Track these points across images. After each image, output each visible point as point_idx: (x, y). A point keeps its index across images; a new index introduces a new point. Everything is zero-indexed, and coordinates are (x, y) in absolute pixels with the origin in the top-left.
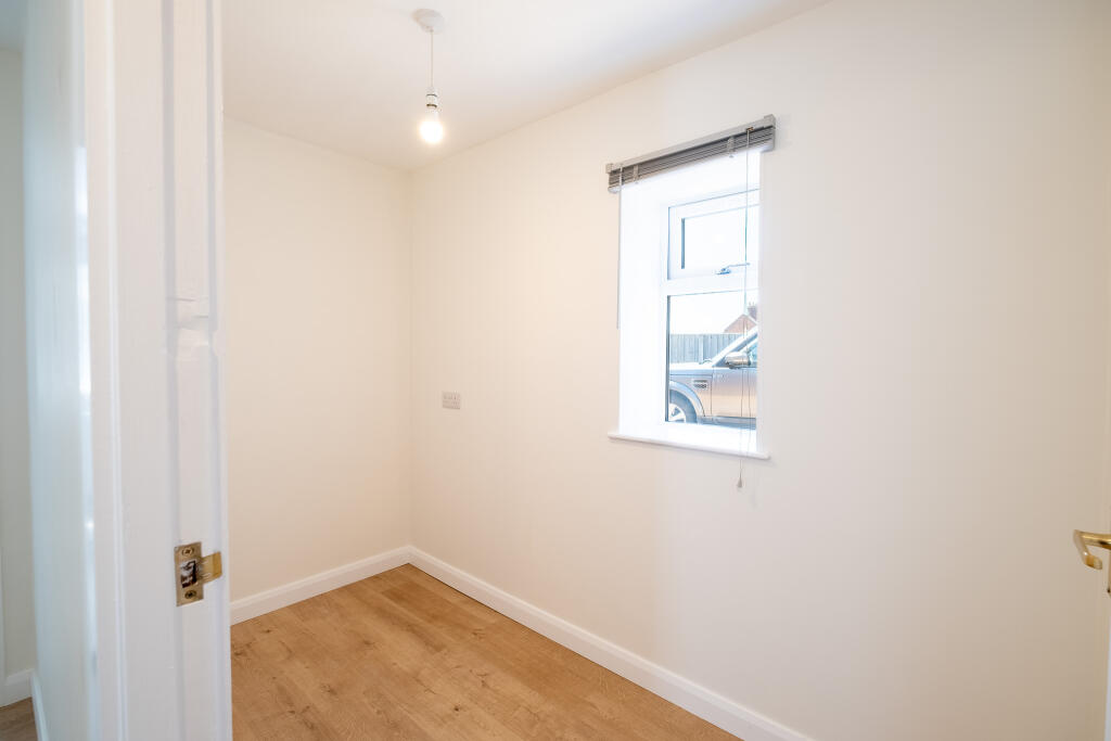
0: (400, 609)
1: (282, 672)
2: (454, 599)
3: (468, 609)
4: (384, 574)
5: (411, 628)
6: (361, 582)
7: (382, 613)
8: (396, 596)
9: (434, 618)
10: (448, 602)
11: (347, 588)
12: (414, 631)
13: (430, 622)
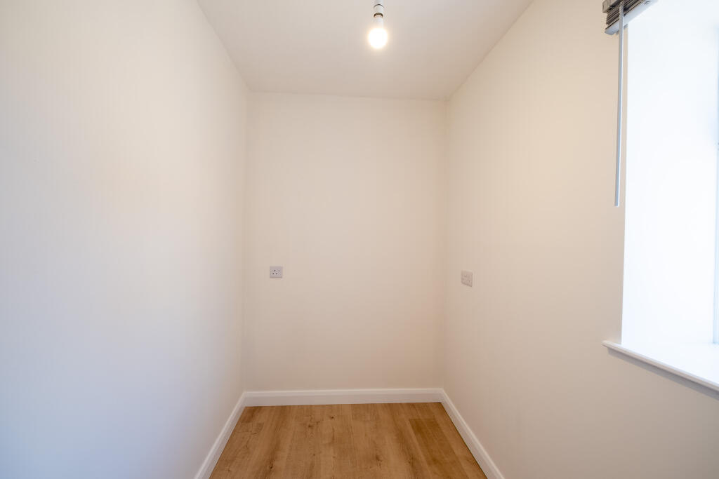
0: (414, 440)
1: (320, 452)
2: (458, 452)
3: (466, 467)
4: (418, 404)
5: (412, 461)
6: (401, 404)
7: (401, 438)
8: (418, 427)
9: (434, 461)
10: (454, 453)
11: (390, 405)
12: (413, 466)
13: (429, 464)
